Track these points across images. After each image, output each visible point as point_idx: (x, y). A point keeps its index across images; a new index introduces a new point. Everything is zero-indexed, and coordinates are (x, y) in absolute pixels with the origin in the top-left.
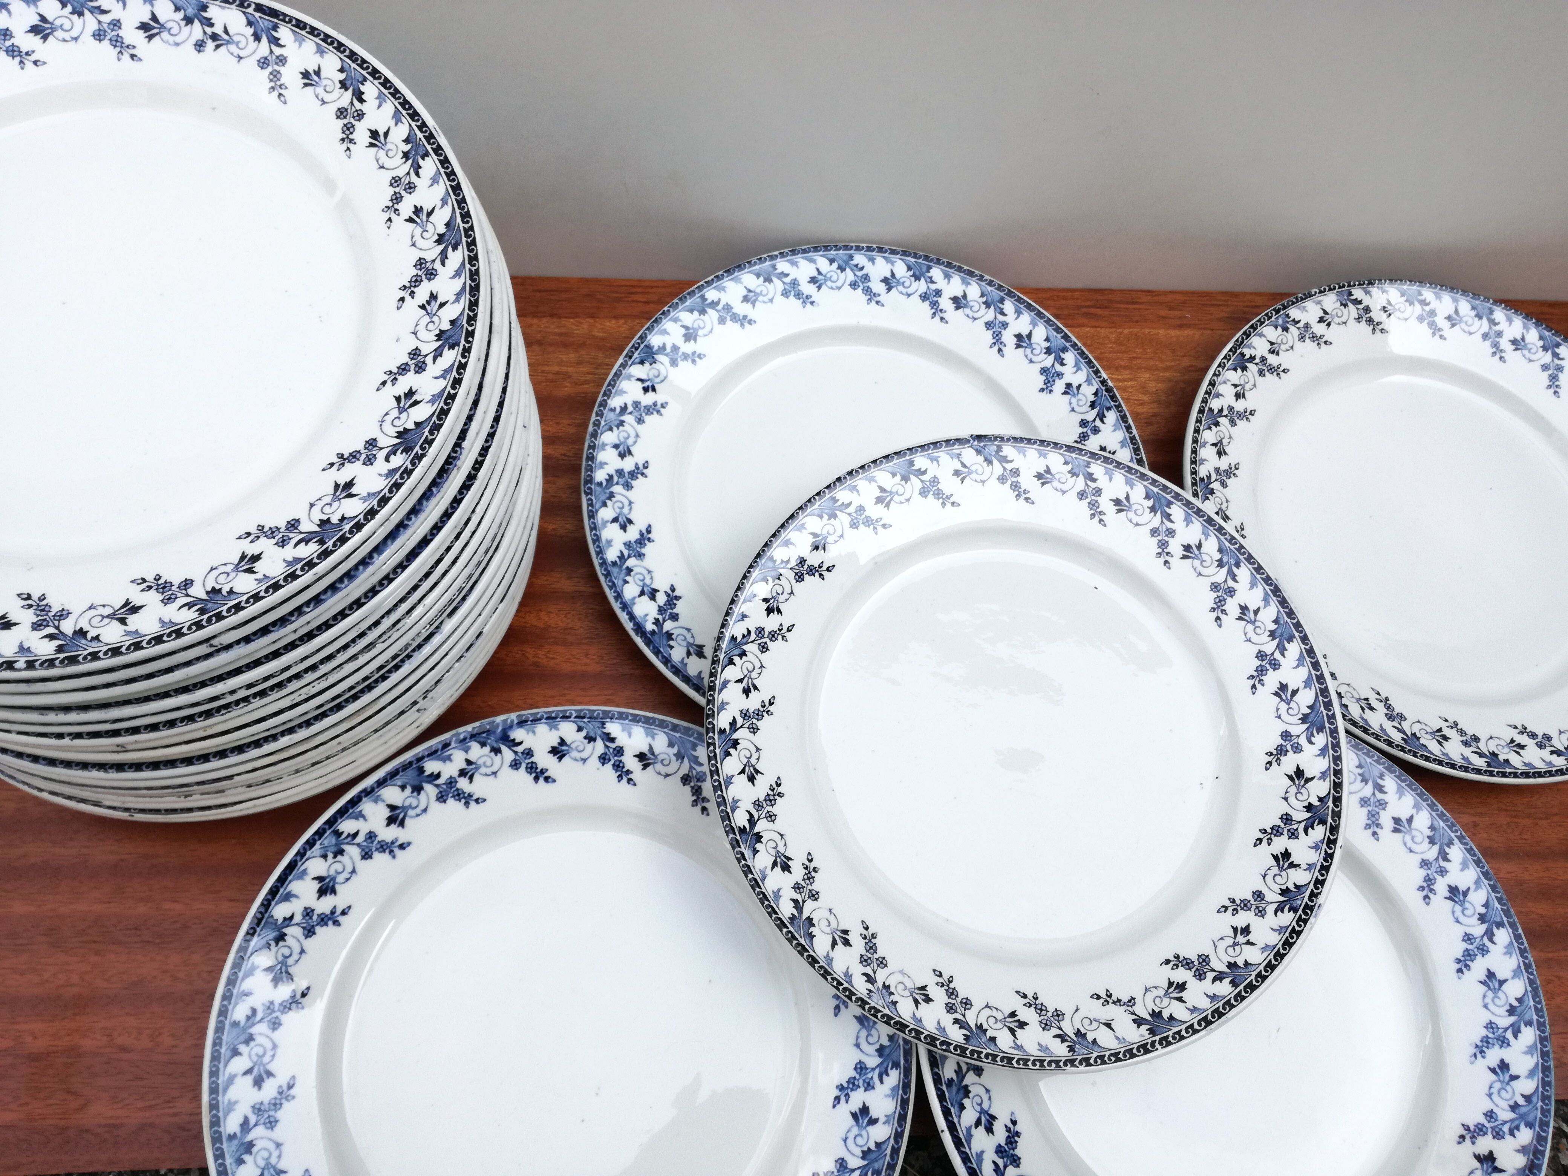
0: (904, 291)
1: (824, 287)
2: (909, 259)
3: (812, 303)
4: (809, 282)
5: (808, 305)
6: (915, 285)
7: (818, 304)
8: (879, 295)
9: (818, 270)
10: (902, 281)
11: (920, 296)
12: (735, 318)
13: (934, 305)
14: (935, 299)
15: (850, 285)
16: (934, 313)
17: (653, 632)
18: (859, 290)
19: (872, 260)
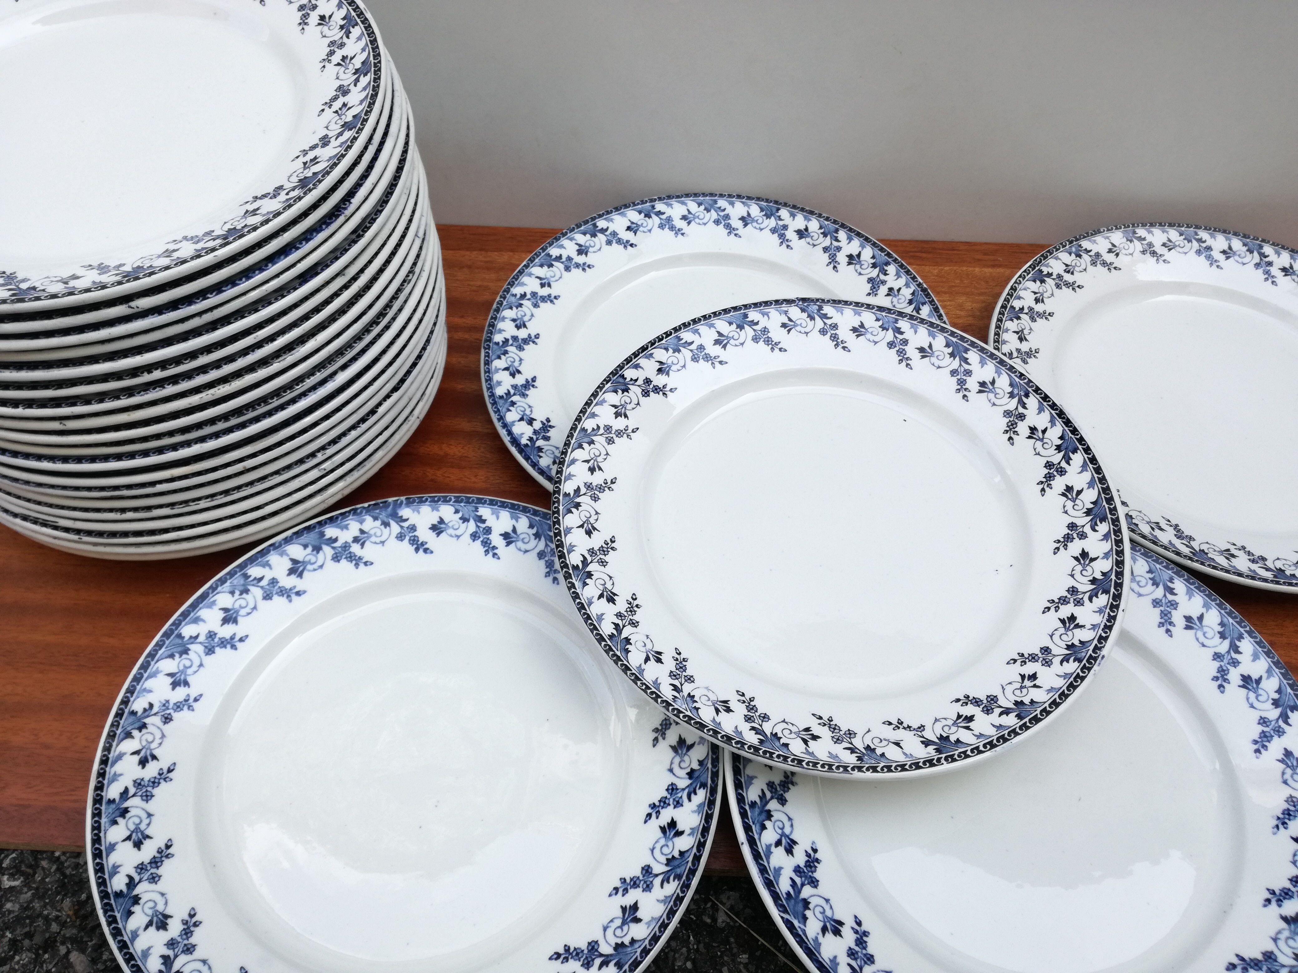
0: (758, 226)
1: (693, 223)
2: (762, 203)
3: (683, 234)
4: (681, 219)
5: (680, 235)
6: (767, 222)
7: (688, 236)
8: (737, 229)
9: (688, 210)
10: (756, 219)
11: (771, 230)
12: (620, 241)
13: (782, 236)
14: (783, 232)
15: (714, 222)
16: (782, 242)
17: (527, 445)
18: (721, 226)
19: (732, 204)
